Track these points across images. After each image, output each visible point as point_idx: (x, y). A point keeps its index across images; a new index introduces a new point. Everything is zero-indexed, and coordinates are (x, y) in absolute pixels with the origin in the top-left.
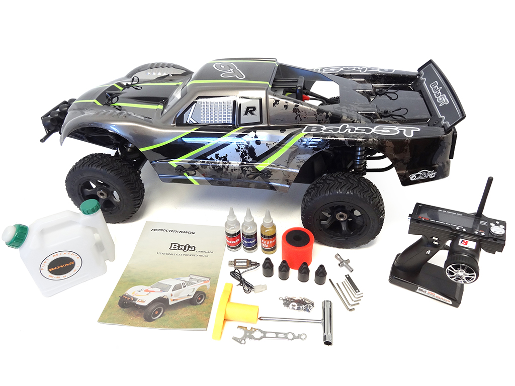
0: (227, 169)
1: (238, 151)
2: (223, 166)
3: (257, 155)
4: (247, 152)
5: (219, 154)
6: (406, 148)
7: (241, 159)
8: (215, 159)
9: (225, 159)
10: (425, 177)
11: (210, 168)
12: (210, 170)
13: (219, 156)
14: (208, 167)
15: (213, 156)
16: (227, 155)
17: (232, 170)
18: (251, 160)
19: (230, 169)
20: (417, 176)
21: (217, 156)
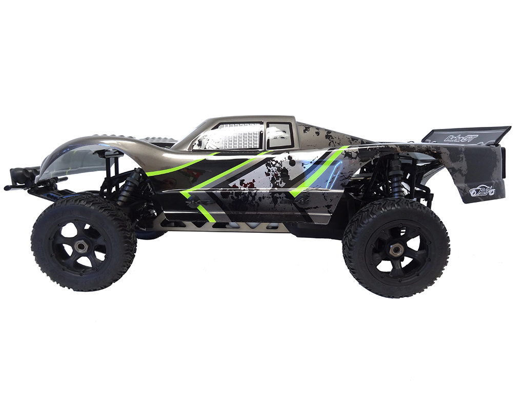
0: (254, 197)
1: (268, 174)
2: (250, 193)
3: (291, 178)
4: (279, 175)
5: (244, 180)
6: (461, 156)
7: (272, 185)
8: (239, 186)
9: (252, 185)
10: (485, 194)
11: (232, 197)
12: (232, 200)
13: (245, 182)
14: (230, 196)
15: (237, 182)
16: (254, 181)
17: (260, 198)
18: (283, 184)
19: (257, 198)
20: (477, 191)
21: (242, 183)
